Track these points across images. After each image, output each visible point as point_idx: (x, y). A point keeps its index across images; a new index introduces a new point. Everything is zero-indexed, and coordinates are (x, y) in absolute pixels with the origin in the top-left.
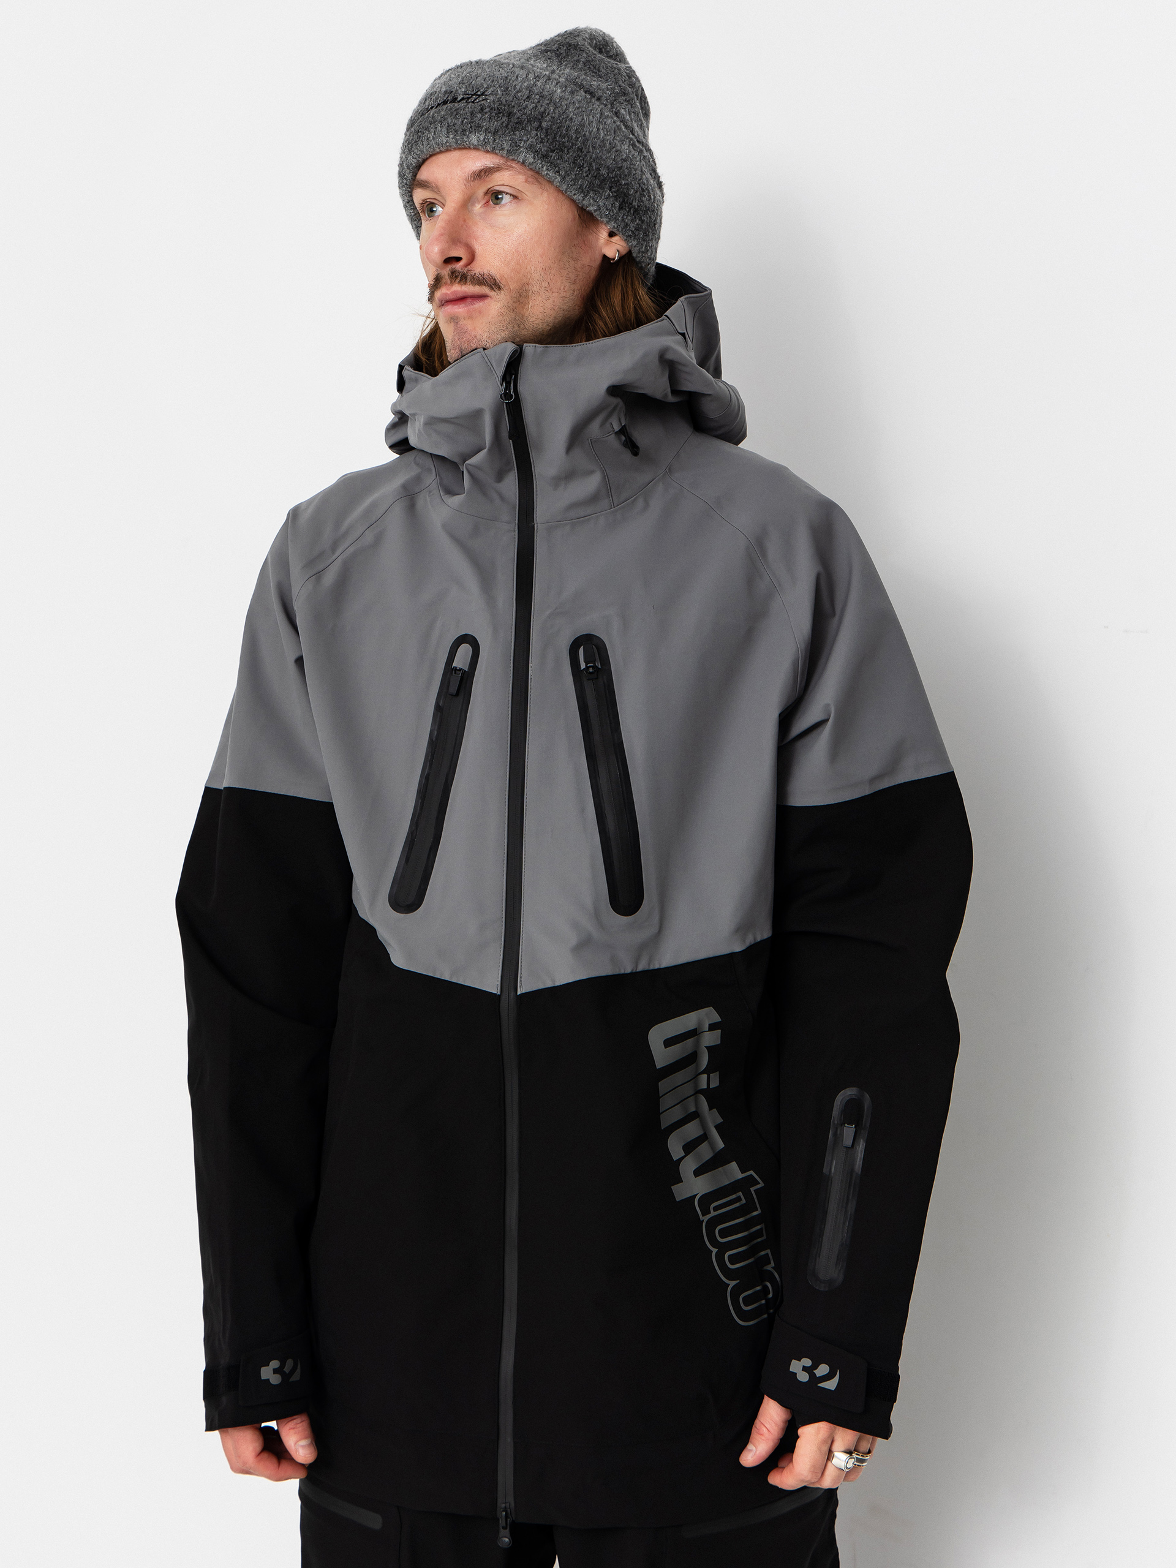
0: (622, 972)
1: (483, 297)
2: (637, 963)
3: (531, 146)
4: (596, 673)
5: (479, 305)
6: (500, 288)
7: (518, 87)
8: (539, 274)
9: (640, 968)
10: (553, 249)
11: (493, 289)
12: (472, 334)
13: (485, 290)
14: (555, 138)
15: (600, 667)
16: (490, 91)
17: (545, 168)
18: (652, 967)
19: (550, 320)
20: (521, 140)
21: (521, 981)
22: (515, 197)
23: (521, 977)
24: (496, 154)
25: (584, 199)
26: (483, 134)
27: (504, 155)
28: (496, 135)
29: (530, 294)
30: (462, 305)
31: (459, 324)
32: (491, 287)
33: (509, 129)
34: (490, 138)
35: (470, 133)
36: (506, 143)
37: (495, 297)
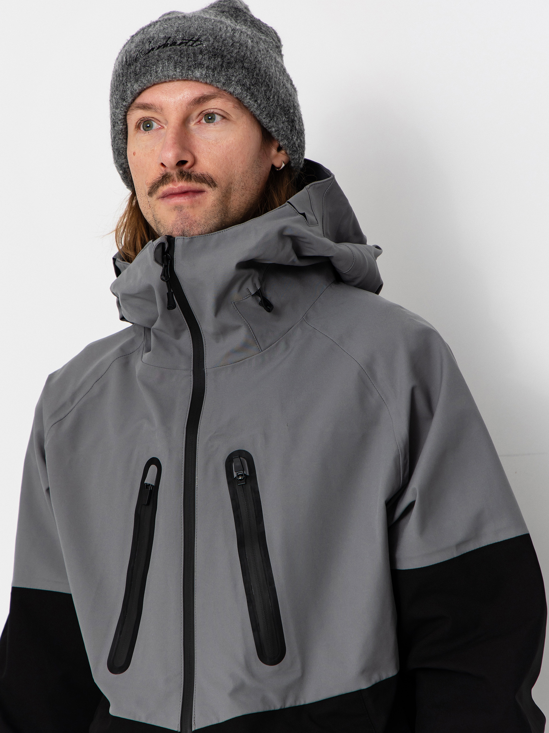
0: (272, 709)
1: (201, 192)
2: (284, 700)
3: (239, 81)
4: (245, 479)
5: (198, 197)
6: (215, 186)
7: (223, 36)
8: (239, 176)
9: (288, 705)
10: (250, 158)
11: (211, 186)
12: (193, 219)
13: (205, 187)
14: (254, 76)
15: (248, 474)
16: (203, 38)
17: (248, 97)
18: (298, 704)
19: (242, 211)
20: (232, 76)
21: (194, 720)
22: (224, 117)
23: (194, 718)
24: (213, 85)
25: (269, 122)
26: (204, 70)
27: (219, 86)
28: (214, 71)
29: (232, 191)
30: (186, 197)
31: (182, 211)
32: (209, 184)
33: (223, 67)
34: (210, 74)
35: (194, 69)
36: (222, 78)
37: (210, 192)
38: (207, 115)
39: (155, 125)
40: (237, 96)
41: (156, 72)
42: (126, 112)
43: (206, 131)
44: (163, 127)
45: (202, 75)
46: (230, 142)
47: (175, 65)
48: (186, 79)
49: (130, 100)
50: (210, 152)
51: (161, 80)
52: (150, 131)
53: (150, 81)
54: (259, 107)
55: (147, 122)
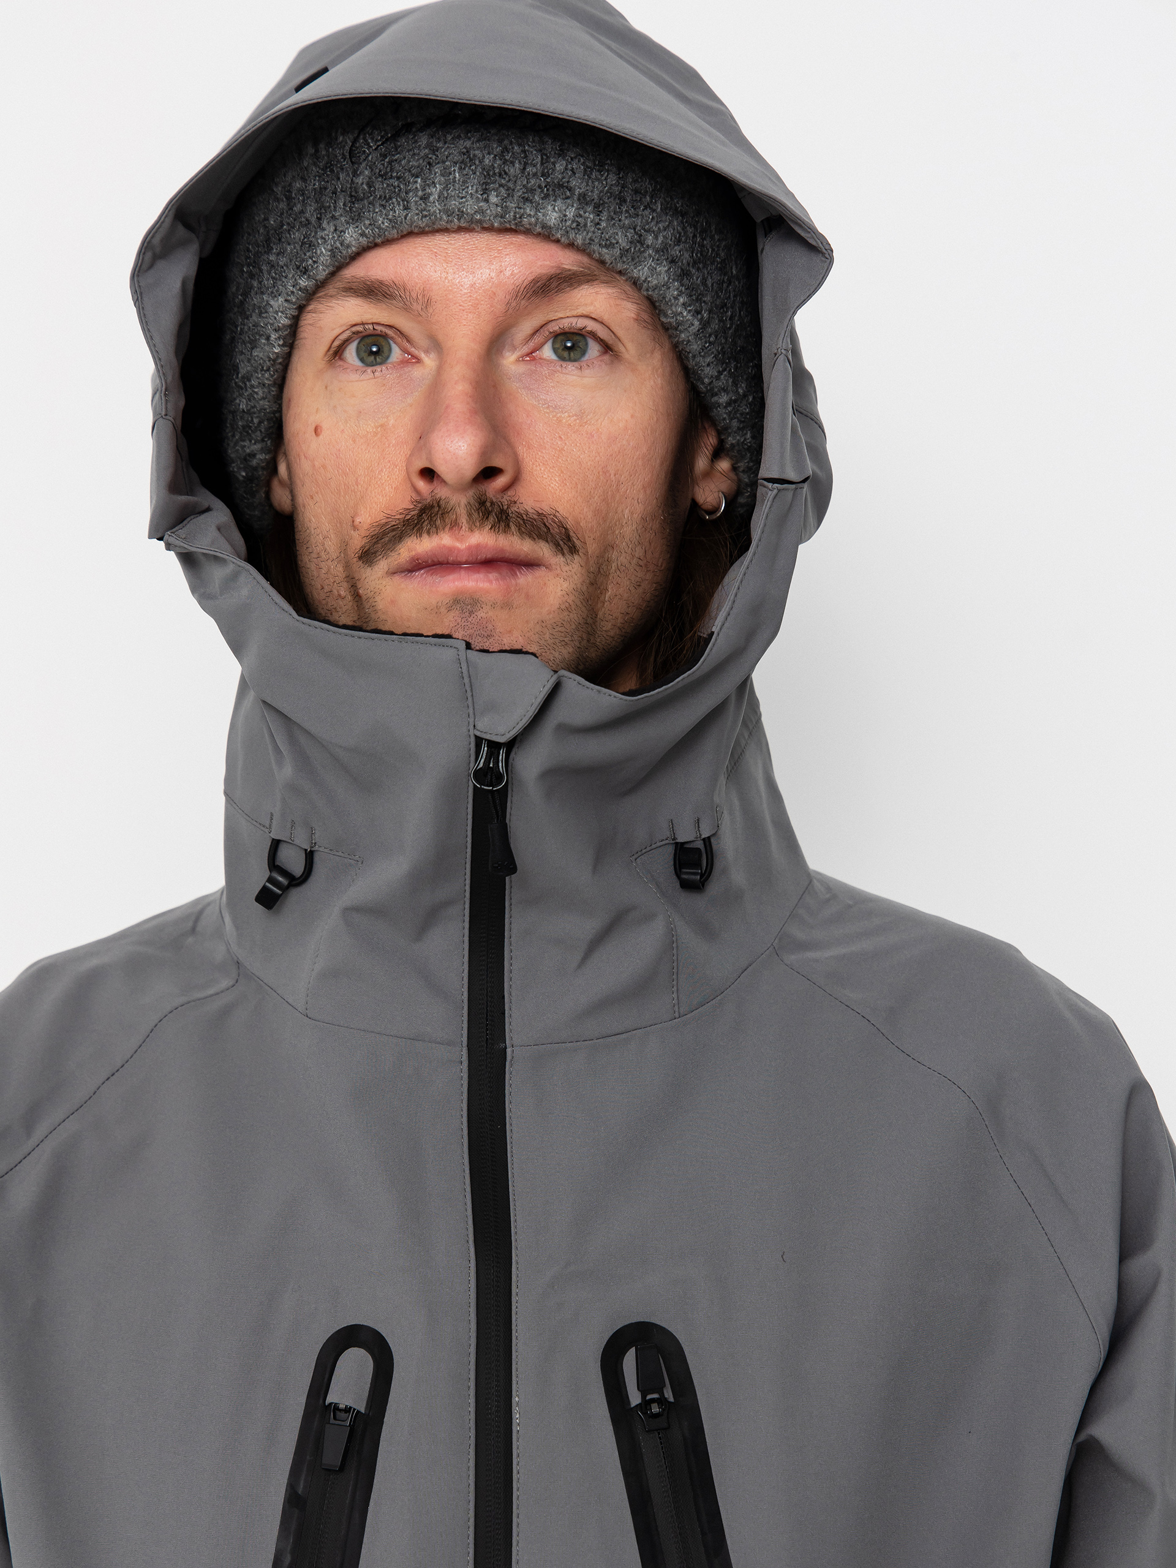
1: (530, 564)
4: (665, 1414)
5: (525, 579)
6: (573, 550)
8: (634, 527)
11: (561, 550)
13: (543, 550)
19: (628, 629)
22: (607, 348)
24: (590, 253)
26: (573, 206)
27: (607, 258)
28: (601, 212)
29: (612, 570)
30: (493, 576)
31: (474, 615)
32: (557, 545)
33: (625, 201)
34: (588, 218)
35: (542, 199)
36: (620, 234)
37: (558, 568)
38: (560, 338)
39: (396, 354)
40: (650, 293)
41: (425, 198)
42: (301, 309)
43: (552, 384)
44: (419, 361)
45: (563, 218)
46: (621, 425)
47: (486, 184)
48: (513, 227)
49: (322, 272)
50: (563, 449)
51: (434, 224)
52: (378, 368)
53: (401, 223)
54: (702, 332)
55: (369, 340)
